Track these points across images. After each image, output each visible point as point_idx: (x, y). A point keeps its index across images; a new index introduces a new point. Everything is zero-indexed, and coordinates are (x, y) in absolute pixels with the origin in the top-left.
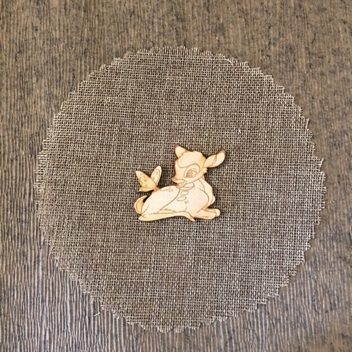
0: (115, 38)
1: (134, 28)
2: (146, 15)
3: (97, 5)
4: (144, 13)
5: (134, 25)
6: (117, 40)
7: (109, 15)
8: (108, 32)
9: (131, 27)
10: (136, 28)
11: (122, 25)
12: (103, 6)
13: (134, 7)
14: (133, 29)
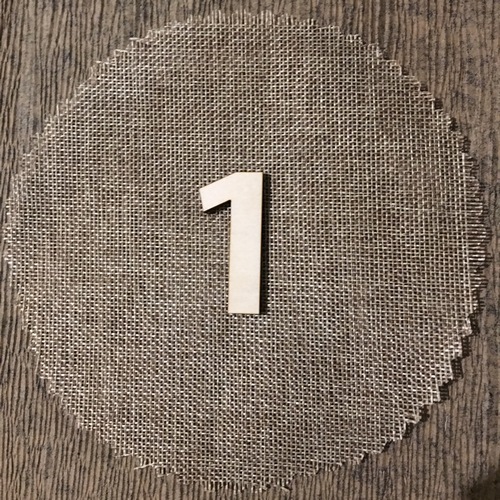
0: (35, 95)
1: (68, 82)
2: (89, 61)
3: (12, 39)
4: (86, 57)
5: (69, 78)
6: (38, 100)
7: (29, 55)
8: (24, 85)
9: (62, 79)
10: (71, 82)
11: (49, 75)
12: (21, 40)
13: (71, 46)
14: (65, 85)
